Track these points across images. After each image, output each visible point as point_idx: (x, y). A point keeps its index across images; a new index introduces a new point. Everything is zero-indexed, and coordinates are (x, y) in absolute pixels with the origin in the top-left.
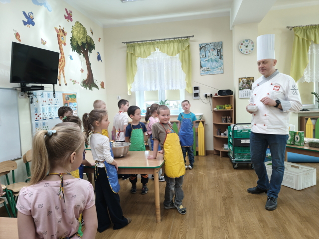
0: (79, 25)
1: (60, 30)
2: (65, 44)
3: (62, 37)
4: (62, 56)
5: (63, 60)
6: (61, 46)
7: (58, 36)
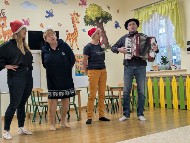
0: (94, 6)
1: (74, 14)
2: (78, 22)
3: (76, 18)
4: (75, 30)
5: (76, 33)
6: (74, 24)
7: (72, 19)
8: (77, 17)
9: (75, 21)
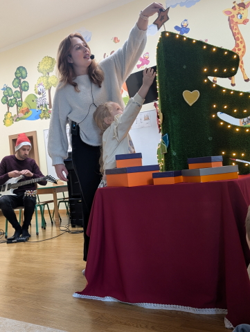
1: (234, 8)
2: (245, 22)
3: (239, 15)
4: (238, 42)
5: (241, 46)
6: (236, 29)
7: (229, 20)
8: (242, 12)
9: (237, 23)
